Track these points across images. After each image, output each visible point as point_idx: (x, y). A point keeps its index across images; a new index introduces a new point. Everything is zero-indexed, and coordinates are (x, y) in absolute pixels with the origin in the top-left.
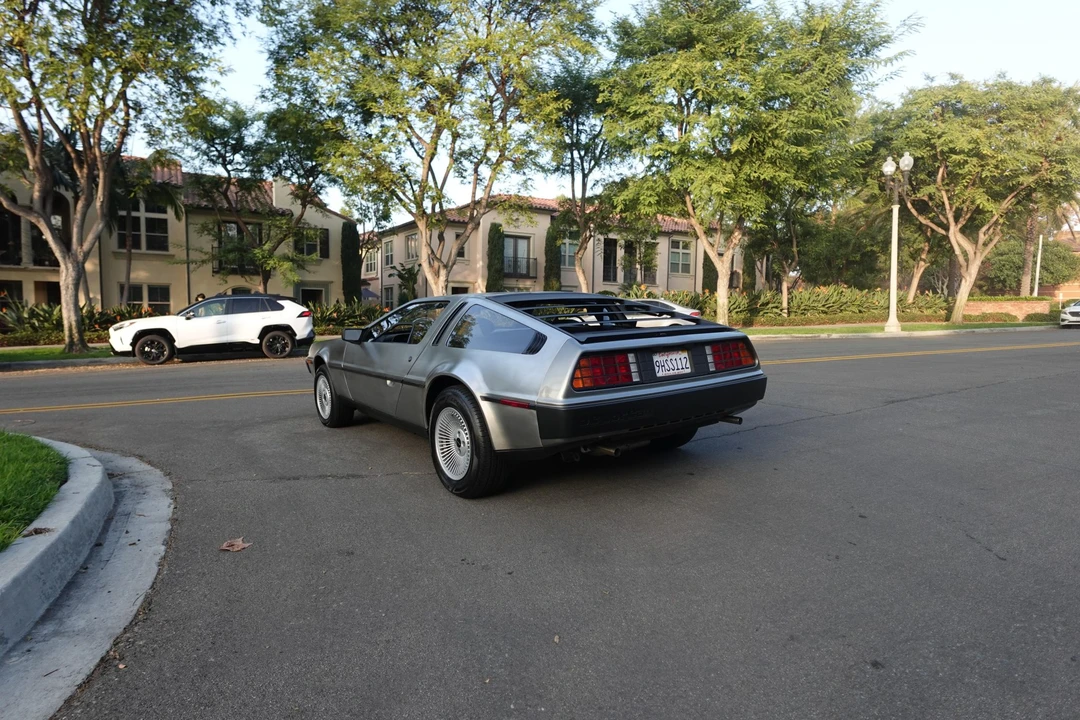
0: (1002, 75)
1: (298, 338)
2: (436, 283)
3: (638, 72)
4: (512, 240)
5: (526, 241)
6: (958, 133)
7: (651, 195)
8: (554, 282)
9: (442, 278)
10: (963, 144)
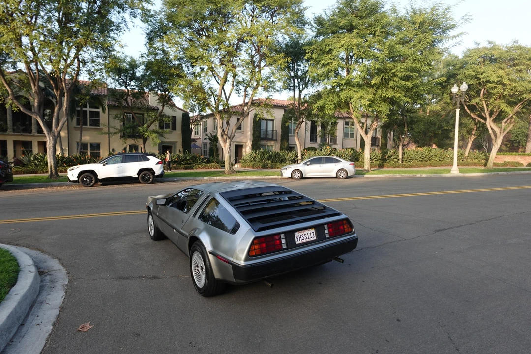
0: (516, 42)
1: (156, 174)
2: (225, 146)
3: (325, 44)
4: (265, 122)
5: (272, 122)
6: (491, 73)
7: (331, 104)
8: (285, 143)
9: (228, 143)
10: (494, 78)
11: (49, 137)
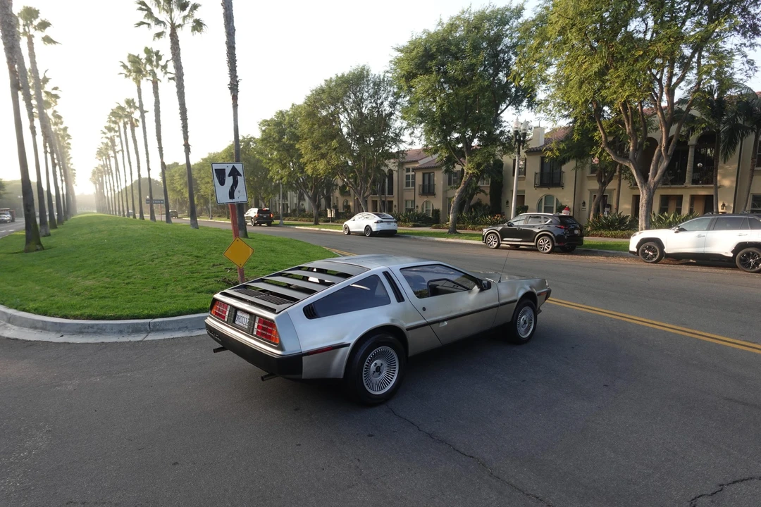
11: (642, 191)
